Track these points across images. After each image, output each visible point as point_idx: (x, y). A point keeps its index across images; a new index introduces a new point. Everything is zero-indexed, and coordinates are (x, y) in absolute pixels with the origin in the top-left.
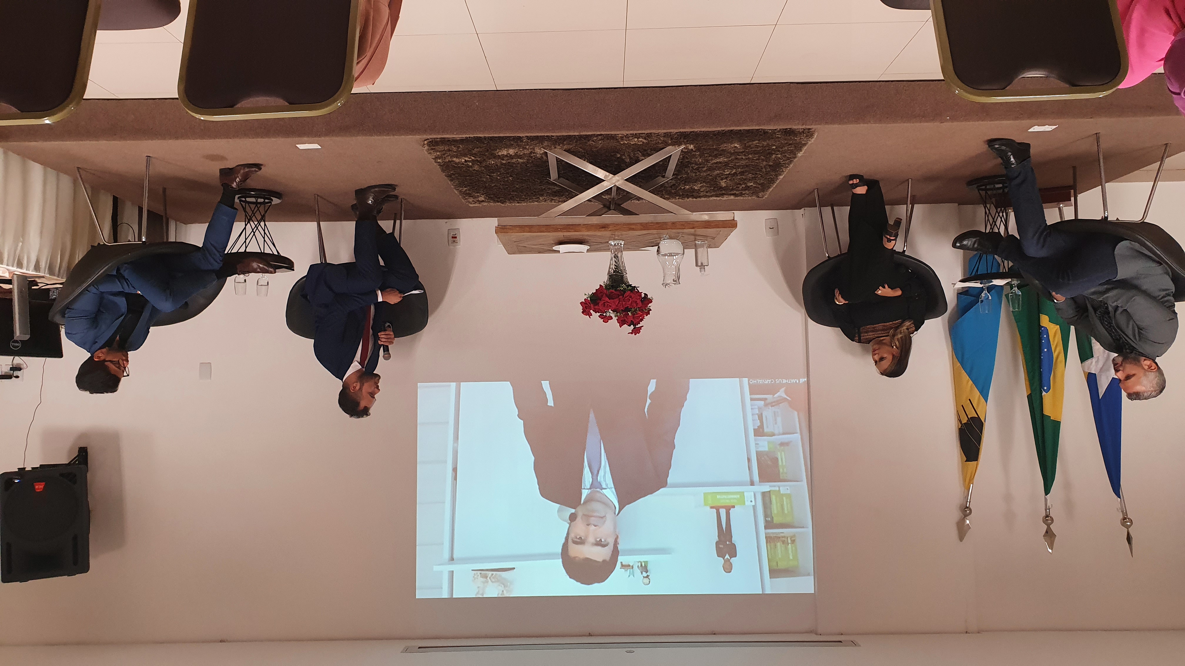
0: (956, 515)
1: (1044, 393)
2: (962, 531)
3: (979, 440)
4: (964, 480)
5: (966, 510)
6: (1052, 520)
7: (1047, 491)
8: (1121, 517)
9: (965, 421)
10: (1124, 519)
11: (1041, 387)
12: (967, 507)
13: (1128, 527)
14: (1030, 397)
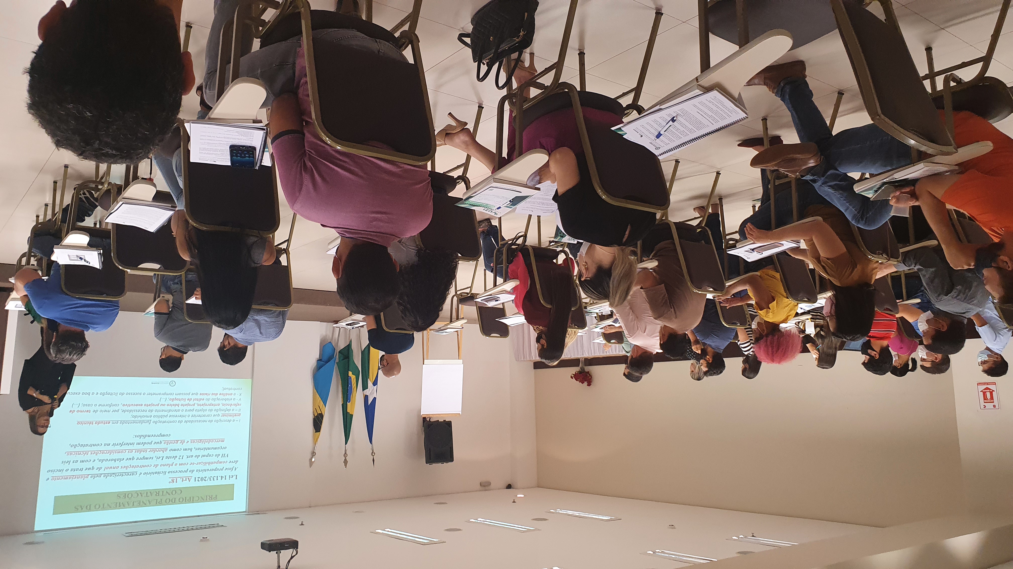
0: (309, 456)
1: (348, 403)
2: (311, 463)
3: (321, 423)
4: (314, 441)
5: (313, 454)
6: (347, 455)
7: (346, 444)
8: (371, 452)
9: (316, 415)
10: (372, 452)
11: (347, 401)
12: (314, 452)
13: (373, 456)
14: (343, 405)
